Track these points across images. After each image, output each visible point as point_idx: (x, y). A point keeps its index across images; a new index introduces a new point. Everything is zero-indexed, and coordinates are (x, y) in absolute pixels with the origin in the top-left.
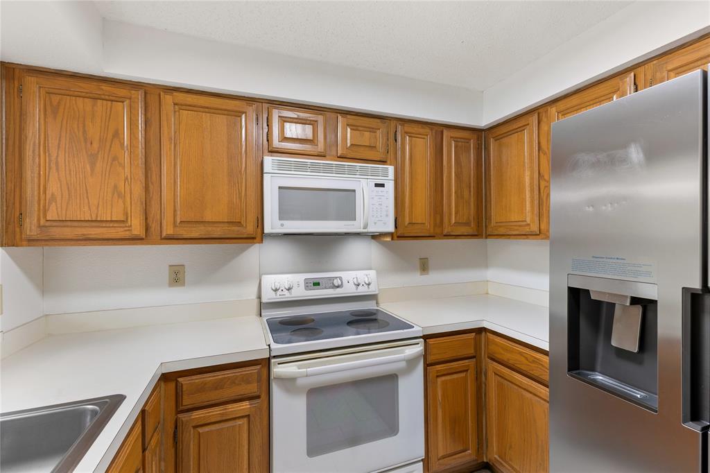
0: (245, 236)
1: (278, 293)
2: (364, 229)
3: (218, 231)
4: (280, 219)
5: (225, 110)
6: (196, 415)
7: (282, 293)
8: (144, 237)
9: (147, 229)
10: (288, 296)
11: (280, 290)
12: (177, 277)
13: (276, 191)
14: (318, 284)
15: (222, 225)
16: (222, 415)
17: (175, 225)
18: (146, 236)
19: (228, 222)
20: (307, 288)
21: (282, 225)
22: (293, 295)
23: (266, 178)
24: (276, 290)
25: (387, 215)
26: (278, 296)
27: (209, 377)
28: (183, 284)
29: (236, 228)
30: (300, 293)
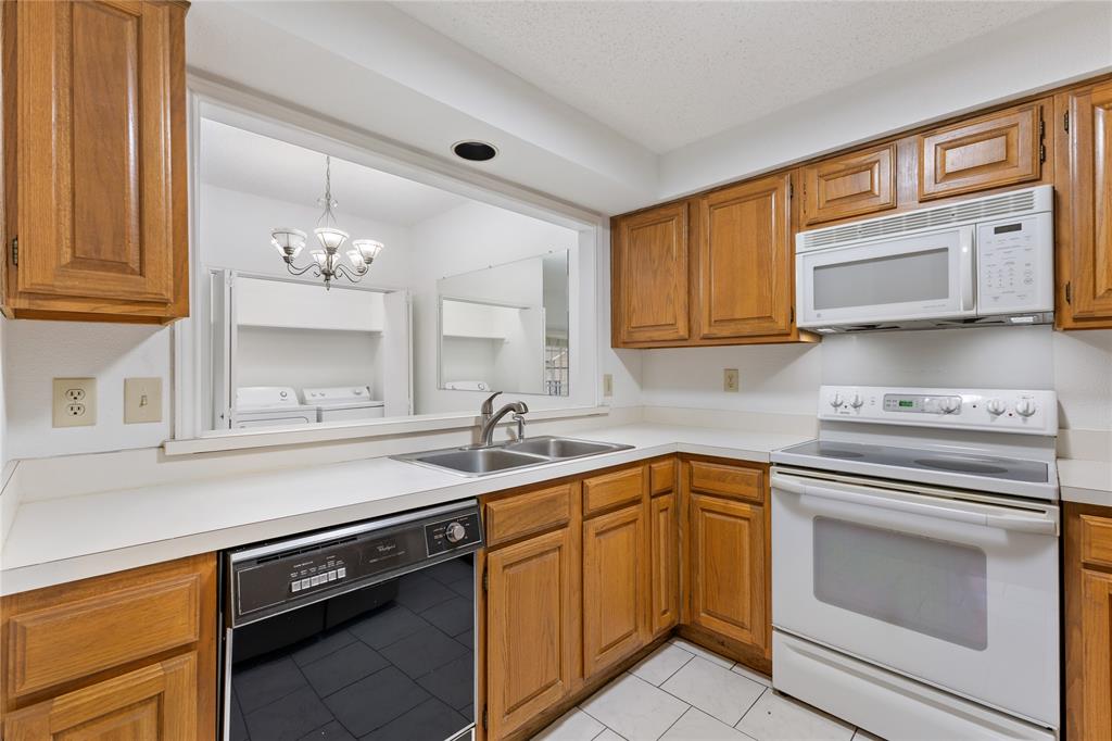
0: (776, 332)
1: (839, 409)
2: (966, 309)
3: (747, 329)
4: (816, 308)
5: (756, 194)
6: (703, 498)
7: (846, 410)
8: (687, 337)
9: (690, 331)
10: (853, 416)
11: (843, 406)
12: (731, 382)
13: (811, 272)
14: (909, 404)
15: (752, 322)
16: (725, 508)
17: (710, 325)
18: (689, 336)
19: (758, 318)
20: (887, 406)
21: (819, 316)
22: (860, 415)
23: (799, 259)
24: (836, 405)
25: (1028, 281)
26: (838, 414)
27: (714, 468)
28: (737, 390)
29: (766, 325)
30: (874, 412)
